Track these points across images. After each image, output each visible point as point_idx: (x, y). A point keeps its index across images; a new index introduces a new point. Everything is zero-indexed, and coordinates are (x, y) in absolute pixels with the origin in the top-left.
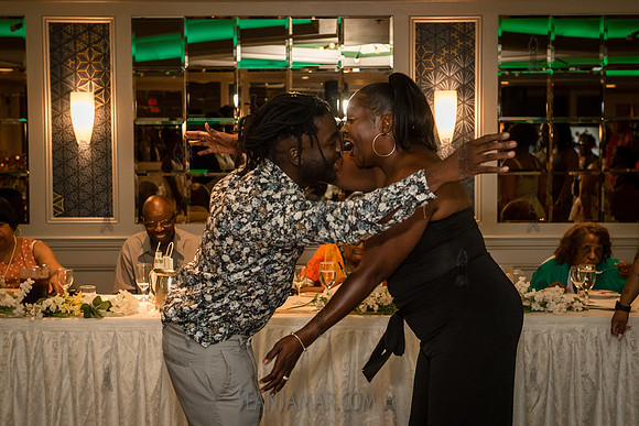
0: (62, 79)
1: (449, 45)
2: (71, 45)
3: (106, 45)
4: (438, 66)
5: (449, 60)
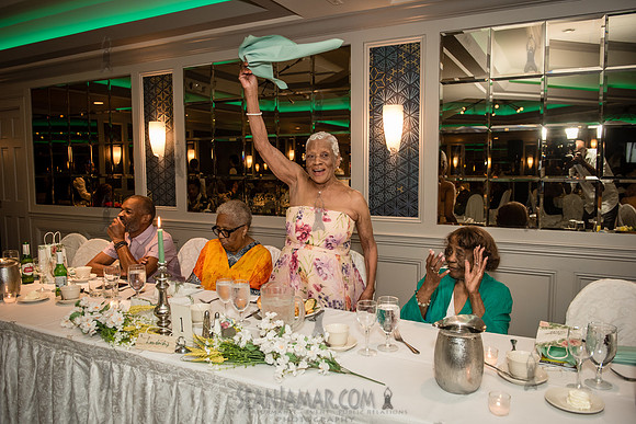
0: (150, 114)
1: (398, 65)
2: (153, 91)
3: (171, 89)
4: (388, 84)
5: (397, 79)
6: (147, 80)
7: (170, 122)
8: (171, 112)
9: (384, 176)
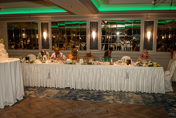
0: (43, 30)
1: (95, 25)
2: (44, 25)
3: (48, 25)
4: (93, 28)
6: (42, 23)
7: (48, 32)
8: (48, 30)
9: (92, 43)
